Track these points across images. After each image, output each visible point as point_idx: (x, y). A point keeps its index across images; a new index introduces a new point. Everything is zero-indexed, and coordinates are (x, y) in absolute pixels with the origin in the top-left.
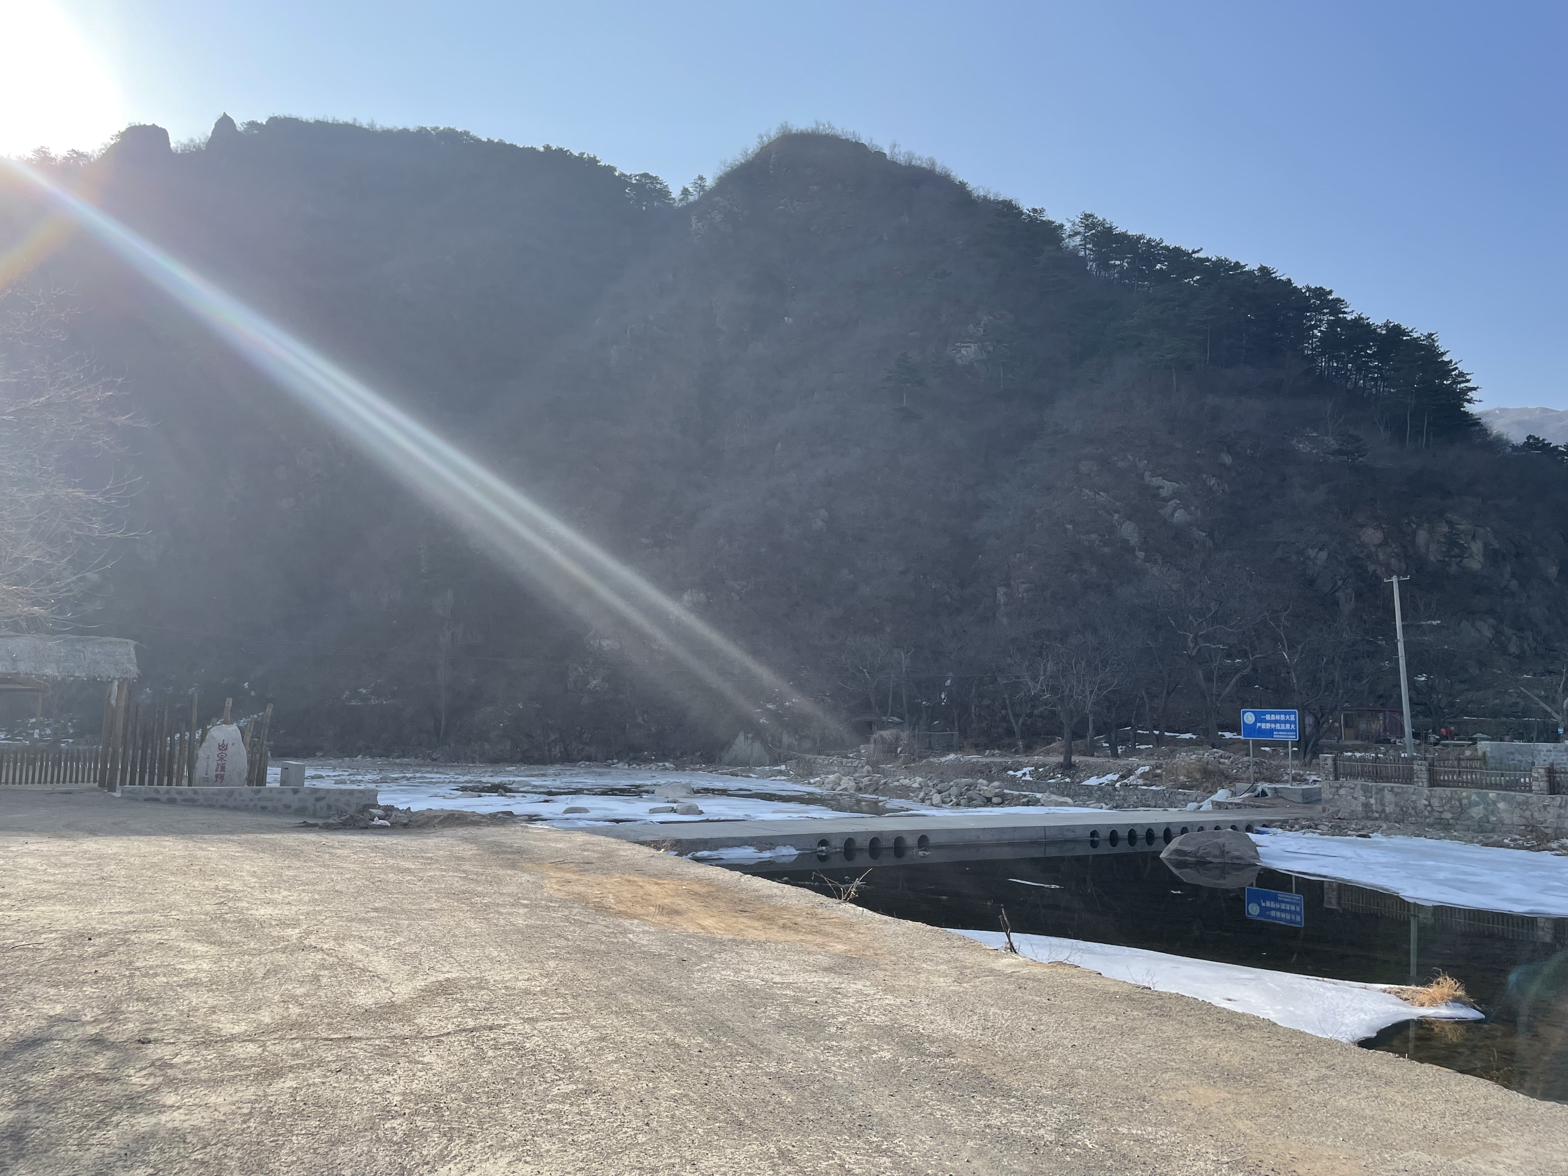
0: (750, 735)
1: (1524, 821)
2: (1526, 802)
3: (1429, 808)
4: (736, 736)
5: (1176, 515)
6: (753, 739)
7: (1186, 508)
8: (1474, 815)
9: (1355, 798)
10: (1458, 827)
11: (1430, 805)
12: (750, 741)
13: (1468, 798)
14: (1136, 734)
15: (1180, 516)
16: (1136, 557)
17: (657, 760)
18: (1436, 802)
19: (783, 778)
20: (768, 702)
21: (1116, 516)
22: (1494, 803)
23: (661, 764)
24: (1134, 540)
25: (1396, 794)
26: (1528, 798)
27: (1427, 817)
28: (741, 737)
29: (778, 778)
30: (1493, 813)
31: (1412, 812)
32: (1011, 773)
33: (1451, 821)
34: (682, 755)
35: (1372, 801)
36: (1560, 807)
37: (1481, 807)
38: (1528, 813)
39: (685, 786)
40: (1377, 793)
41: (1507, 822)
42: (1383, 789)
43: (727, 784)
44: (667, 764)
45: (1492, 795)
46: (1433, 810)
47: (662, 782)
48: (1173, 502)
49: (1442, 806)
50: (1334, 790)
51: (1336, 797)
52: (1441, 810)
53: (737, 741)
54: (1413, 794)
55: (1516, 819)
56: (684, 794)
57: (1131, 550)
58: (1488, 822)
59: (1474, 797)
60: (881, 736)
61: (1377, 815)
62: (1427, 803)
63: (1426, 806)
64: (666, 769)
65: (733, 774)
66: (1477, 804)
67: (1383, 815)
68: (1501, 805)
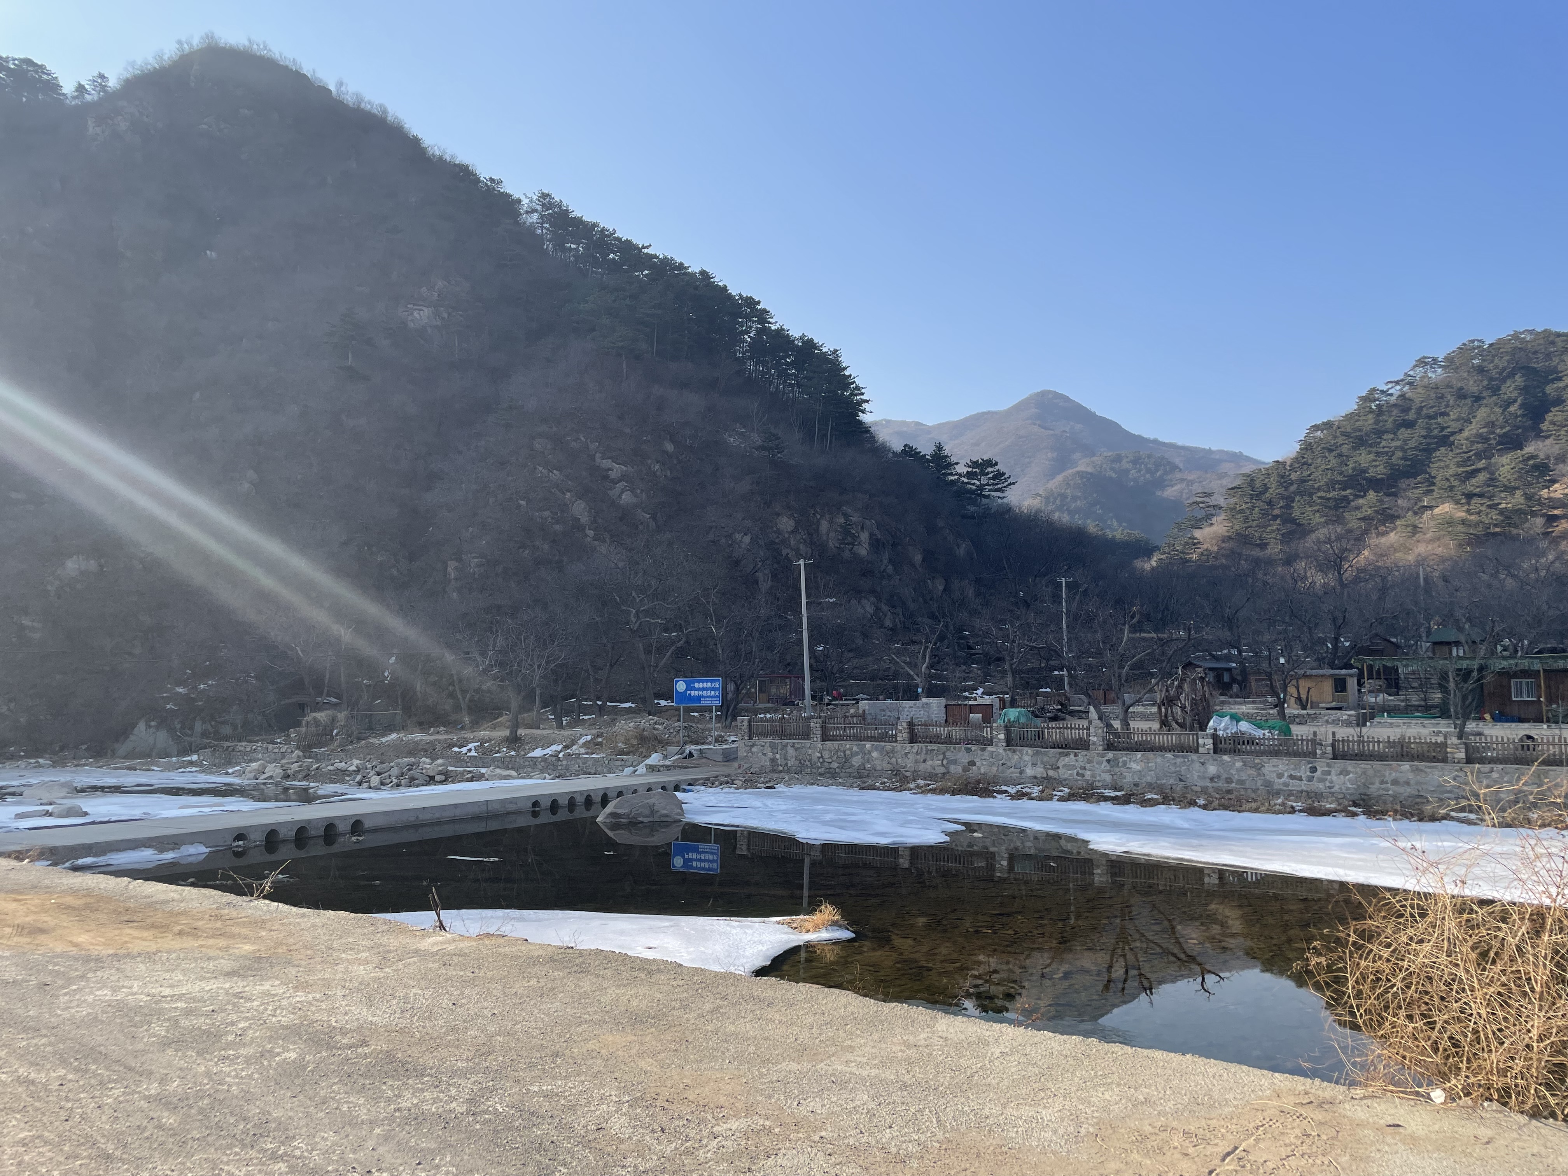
0: (153, 724)
1: (889, 767)
2: (893, 751)
3: (821, 760)
4: (134, 726)
5: (623, 497)
6: (157, 728)
7: (633, 491)
8: (854, 763)
9: (765, 755)
10: (842, 774)
11: (822, 757)
12: (152, 730)
13: (851, 749)
14: (580, 705)
15: (627, 498)
16: (586, 535)
17: (27, 757)
18: (826, 755)
19: (194, 769)
20: (179, 685)
21: (568, 495)
22: (870, 753)
23: (33, 761)
24: (585, 519)
25: (796, 749)
26: (894, 747)
27: (819, 768)
28: (142, 726)
29: (188, 769)
30: (868, 762)
31: (808, 764)
32: (456, 749)
33: (837, 770)
34: (62, 749)
35: (778, 756)
36: (917, 753)
37: (860, 757)
38: (894, 760)
39: (63, 785)
40: (782, 749)
41: (879, 768)
42: (786, 746)
43: (121, 779)
44: (41, 761)
45: (868, 745)
46: (824, 761)
47: (34, 781)
48: (621, 484)
49: (831, 757)
50: (748, 748)
51: (750, 754)
52: (830, 760)
53: (136, 731)
54: (809, 748)
55: (886, 766)
56: (63, 794)
57: (581, 528)
58: (865, 769)
59: (855, 748)
60: (315, 719)
61: (781, 768)
62: (819, 755)
63: (819, 758)
64: (40, 766)
65: (130, 768)
66: (857, 754)
67: (786, 768)
68: (875, 754)
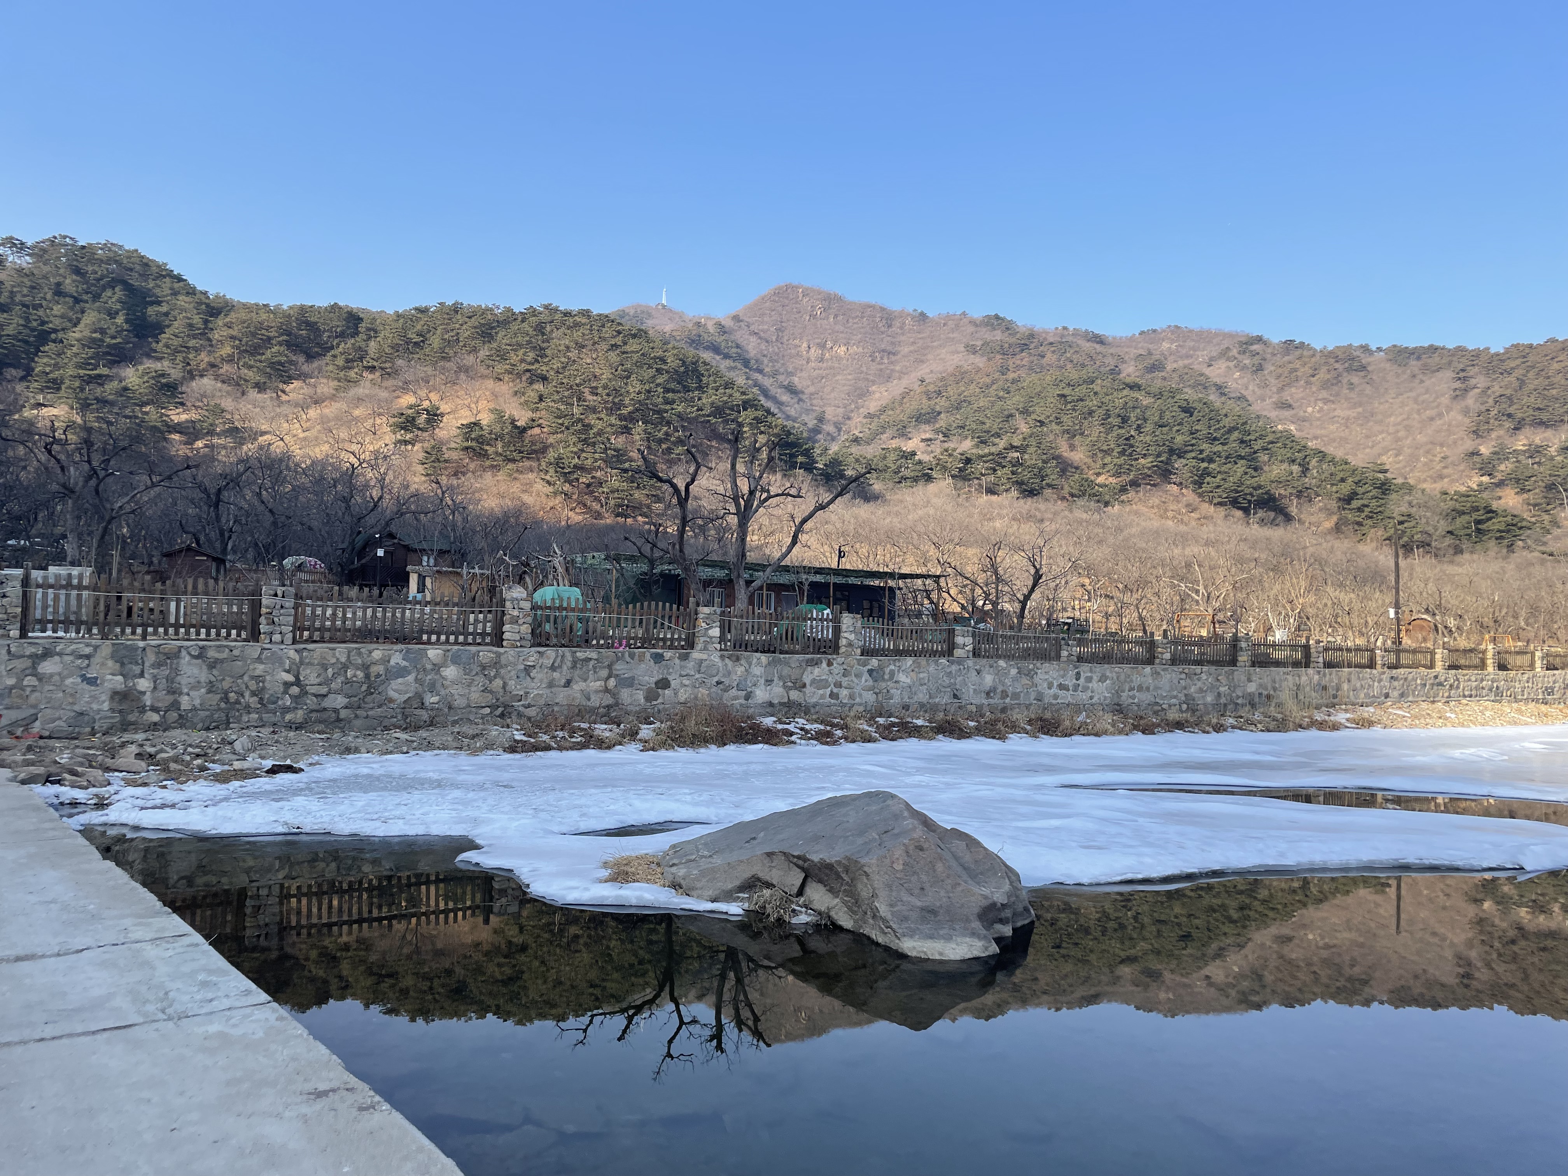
1: (489, 699)
2: (496, 664)
3: (295, 690)
8: (392, 694)
9: (92, 682)
10: (357, 723)
11: (298, 682)
13: (386, 660)
18: (310, 676)
22: (437, 668)
25: (212, 665)
26: (499, 655)
27: (286, 710)
30: (432, 688)
31: (253, 701)
33: (343, 714)
35: (144, 684)
36: (553, 668)
37: (411, 678)
38: (498, 682)
40: (158, 665)
41: (460, 702)
42: (176, 655)
45: (434, 653)
46: (304, 693)
49: (326, 682)
51: (29, 681)
52: (324, 690)
54: (259, 660)
55: (475, 696)
58: (422, 706)
59: (397, 659)
61: (155, 717)
62: (290, 678)
63: (287, 685)
66: (402, 672)
67: (173, 715)
68: (450, 672)
